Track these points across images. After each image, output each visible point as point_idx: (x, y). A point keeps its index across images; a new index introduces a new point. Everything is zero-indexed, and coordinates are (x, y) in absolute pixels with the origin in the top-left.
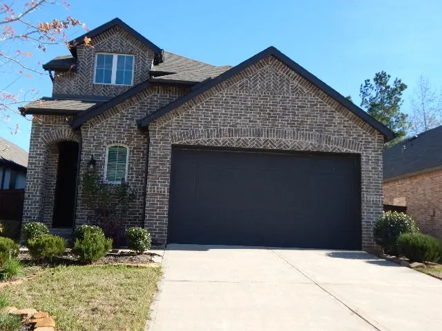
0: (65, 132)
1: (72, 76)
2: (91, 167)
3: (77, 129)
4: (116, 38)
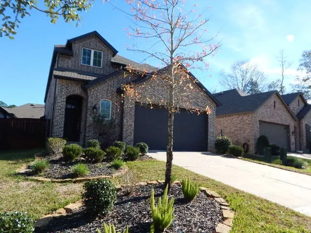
0: (77, 90)
1: (70, 58)
2: (95, 110)
3: (85, 90)
4: (93, 41)
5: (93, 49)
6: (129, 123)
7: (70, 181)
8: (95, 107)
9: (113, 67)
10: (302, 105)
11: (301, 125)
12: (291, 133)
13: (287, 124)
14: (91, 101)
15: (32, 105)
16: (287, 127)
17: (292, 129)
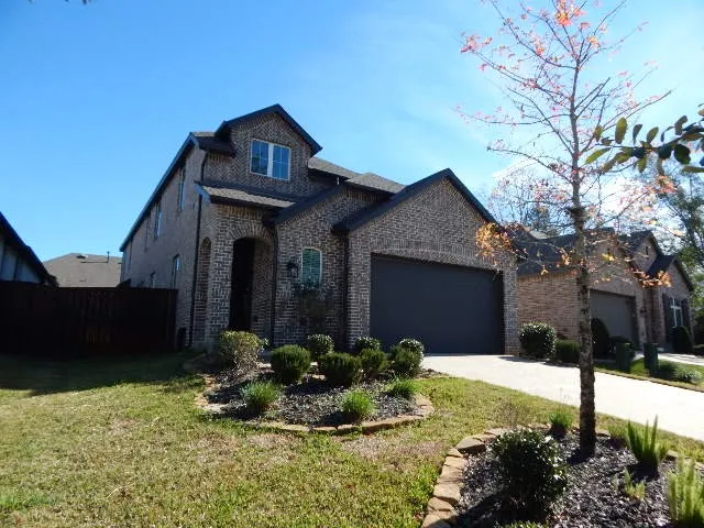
1: (227, 161)
2: (293, 270)
3: (270, 227)
4: (272, 125)
5: (273, 142)
6: (361, 297)
7: (353, 430)
8: (291, 265)
9: (313, 180)
10: (653, 256)
11: (655, 296)
12: (638, 312)
13: (632, 294)
14: (285, 251)
15: (81, 257)
16: (631, 300)
17: (640, 305)
